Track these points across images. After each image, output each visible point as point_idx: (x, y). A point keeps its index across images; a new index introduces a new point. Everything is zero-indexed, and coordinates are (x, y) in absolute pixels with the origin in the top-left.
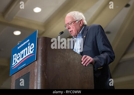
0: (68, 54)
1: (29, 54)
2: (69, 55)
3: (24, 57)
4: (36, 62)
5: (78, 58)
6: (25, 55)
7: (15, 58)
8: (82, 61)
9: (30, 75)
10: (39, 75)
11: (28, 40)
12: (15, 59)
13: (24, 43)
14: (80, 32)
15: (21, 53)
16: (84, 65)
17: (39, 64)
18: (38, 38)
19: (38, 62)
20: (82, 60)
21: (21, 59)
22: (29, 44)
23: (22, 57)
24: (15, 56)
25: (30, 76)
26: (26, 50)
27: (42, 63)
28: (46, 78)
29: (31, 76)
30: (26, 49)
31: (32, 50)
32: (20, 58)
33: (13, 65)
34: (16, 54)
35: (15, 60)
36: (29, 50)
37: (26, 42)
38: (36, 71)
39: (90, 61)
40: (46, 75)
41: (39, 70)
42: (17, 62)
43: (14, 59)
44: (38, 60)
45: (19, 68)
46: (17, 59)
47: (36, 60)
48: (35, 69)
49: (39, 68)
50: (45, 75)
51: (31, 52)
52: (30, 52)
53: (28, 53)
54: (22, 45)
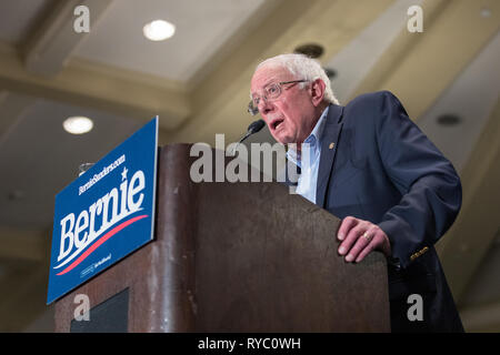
0: (282, 213)
1: (124, 213)
2: (287, 217)
3: (106, 225)
4: (154, 248)
5: (324, 230)
6: (109, 221)
7: (67, 232)
8: (340, 242)
9: (130, 300)
10: (167, 301)
11: (122, 159)
12: (70, 234)
13: (106, 171)
14: (314, 132)
15: (92, 209)
16: (349, 258)
17: (164, 253)
18: (159, 148)
19: (160, 247)
20: (340, 237)
21: (93, 235)
22: (124, 175)
23: (97, 229)
24: (68, 223)
25: (130, 305)
26: (112, 199)
27: (179, 252)
28: (195, 311)
29: (133, 302)
30: (114, 192)
31: (136, 198)
32: (87, 230)
33: (59, 259)
34: (71, 217)
35: (67, 240)
36: (127, 200)
37: (111, 167)
38: (153, 282)
39: (375, 242)
40: (195, 299)
41: (168, 281)
42: (75, 249)
43: (64, 237)
44: (162, 239)
45: (84, 273)
46: (77, 237)
47: (155, 239)
48: (151, 276)
49: (168, 270)
50: (191, 298)
51: (135, 208)
52: (127, 207)
53: (119, 212)
54: (97, 178)
